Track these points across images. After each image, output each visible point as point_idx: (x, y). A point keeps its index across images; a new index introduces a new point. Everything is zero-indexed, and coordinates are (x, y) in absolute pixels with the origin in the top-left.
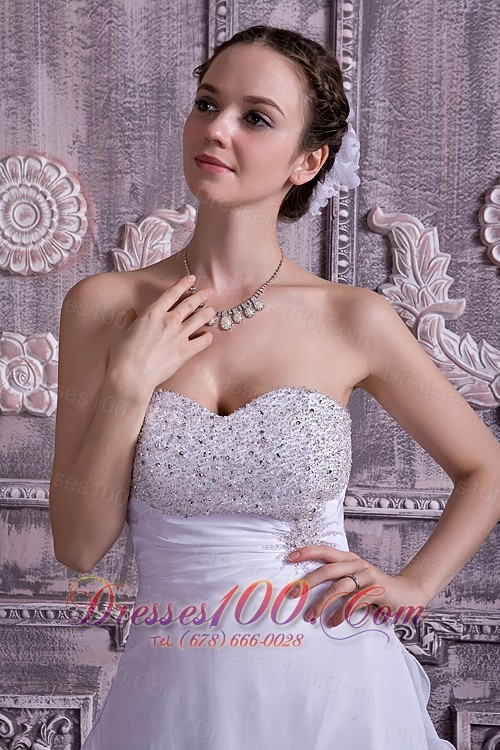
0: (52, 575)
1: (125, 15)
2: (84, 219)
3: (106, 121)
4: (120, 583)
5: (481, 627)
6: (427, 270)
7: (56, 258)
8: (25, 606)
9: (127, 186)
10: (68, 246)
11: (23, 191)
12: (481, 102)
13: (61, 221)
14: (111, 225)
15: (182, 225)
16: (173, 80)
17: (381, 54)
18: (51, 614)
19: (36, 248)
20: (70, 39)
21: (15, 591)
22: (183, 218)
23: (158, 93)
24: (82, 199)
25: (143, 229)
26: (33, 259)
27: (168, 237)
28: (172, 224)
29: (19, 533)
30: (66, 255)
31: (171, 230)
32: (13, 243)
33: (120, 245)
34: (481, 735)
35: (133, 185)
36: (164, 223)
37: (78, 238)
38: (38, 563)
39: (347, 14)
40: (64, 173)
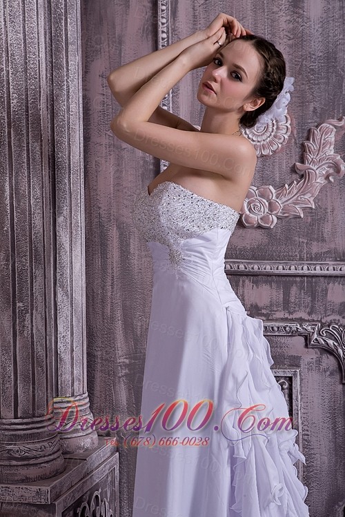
0: (275, 309)
1: (310, 21)
2: (289, 127)
3: (300, 77)
4: (310, 313)
7: (275, 147)
9: (312, 109)
10: (281, 141)
13: (278, 128)
14: (304, 129)
15: (341, 127)
16: (335, 53)
18: (276, 329)
19: (265, 143)
20: (282, 36)
22: (341, 124)
23: (328, 60)
24: (288, 116)
25: (320, 131)
26: (264, 149)
27: (333, 133)
28: (335, 127)
29: (258, 288)
30: (280, 146)
31: (335, 130)
32: (253, 141)
33: (308, 139)
35: (314, 108)
36: (331, 127)
37: (286, 137)
38: (268, 304)
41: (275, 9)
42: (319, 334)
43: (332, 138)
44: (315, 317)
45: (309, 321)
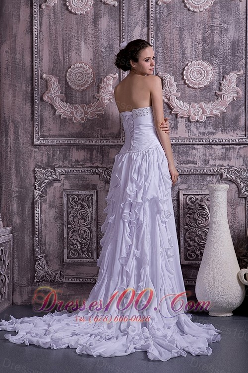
0: (86, 162)
1: (102, 30)
2: (93, 77)
3: (98, 55)
4: (101, 164)
5: (185, 170)
6: (171, 86)
7: (86, 86)
8: (80, 169)
9: (102, 69)
11: (79, 71)
12: (183, 47)
13: (88, 77)
14: (99, 78)
15: (115, 78)
16: (113, 45)
17: (160, 37)
18: (86, 171)
19: (82, 84)
20: (89, 36)
21: (78, 166)
22: (115, 76)
23: (109, 48)
24: (92, 72)
25: (106, 79)
27: (112, 80)
28: (113, 77)
29: (78, 152)
32: (77, 83)
33: (101, 83)
34: (185, 197)
35: (104, 69)
36: (111, 77)
37: (91, 81)
38: (83, 159)
39: (152, 28)
40: (88, 67)
41: (86, 24)
42: (104, 173)
43: (111, 82)
44: (104, 165)
45: (101, 167)
